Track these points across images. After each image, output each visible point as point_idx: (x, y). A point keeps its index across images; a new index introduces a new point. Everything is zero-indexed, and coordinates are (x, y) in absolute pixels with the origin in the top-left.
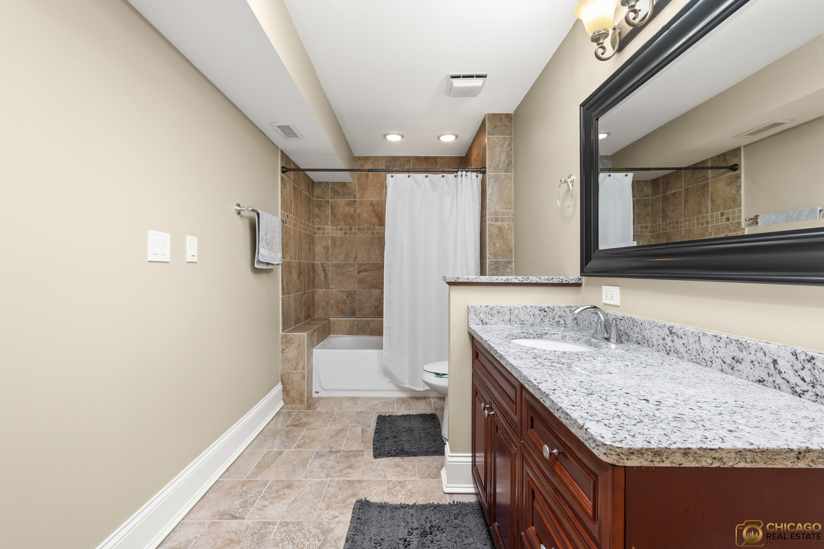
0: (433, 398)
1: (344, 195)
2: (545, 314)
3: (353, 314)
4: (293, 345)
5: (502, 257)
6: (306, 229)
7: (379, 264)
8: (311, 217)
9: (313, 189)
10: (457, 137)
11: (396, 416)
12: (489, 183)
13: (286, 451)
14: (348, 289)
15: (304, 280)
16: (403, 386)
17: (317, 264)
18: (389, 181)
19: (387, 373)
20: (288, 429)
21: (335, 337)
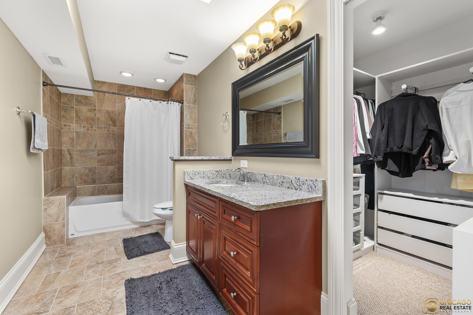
0: (154, 225)
1: (86, 104)
2: (218, 173)
3: (94, 182)
4: (54, 205)
5: (192, 147)
6: (56, 126)
7: (113, 150)
8: (59, 117)
9: (60, 98)
10: (165, 81)
11: (134, 237)
12: (185, 109)
13: (63, 272)
14: (90, 166)
15: (56, 160)
16: (136, 221)
17: (63, 150)
18: (127, 101)
19: (125, 215)
20: (57, 259)
21: (82, 198)
